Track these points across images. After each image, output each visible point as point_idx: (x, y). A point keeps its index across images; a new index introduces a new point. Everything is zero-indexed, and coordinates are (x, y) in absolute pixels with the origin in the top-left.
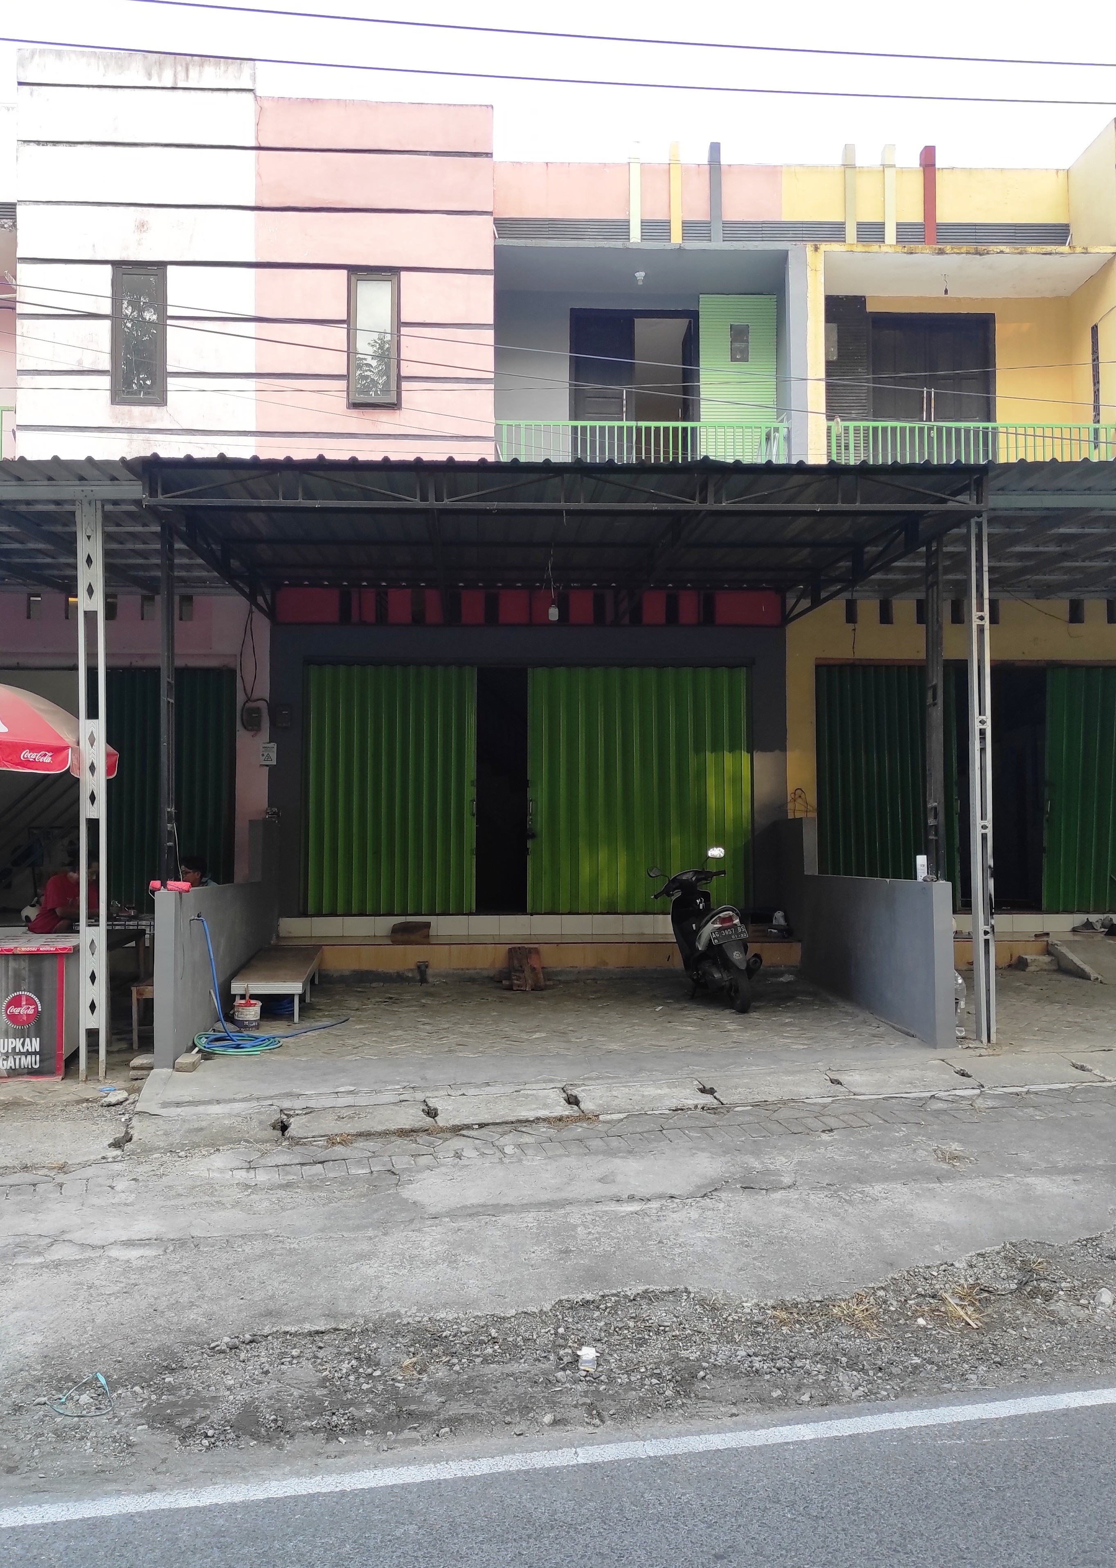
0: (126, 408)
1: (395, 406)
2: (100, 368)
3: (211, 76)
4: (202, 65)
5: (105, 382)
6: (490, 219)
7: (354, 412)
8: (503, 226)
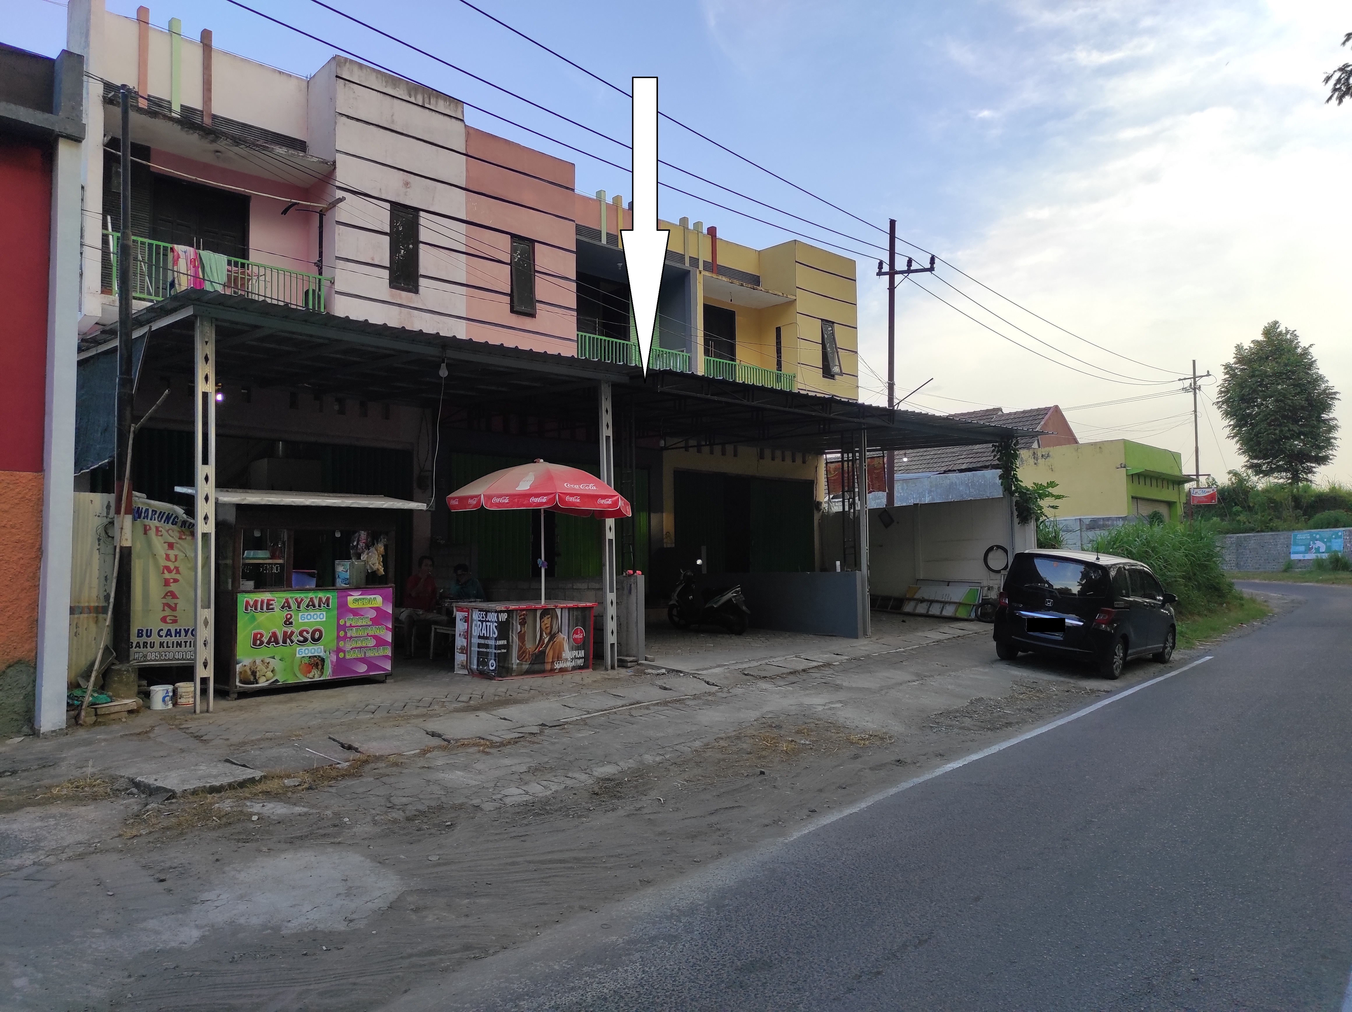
0: (398, 291)
1: (533, 315)
2: (384, 265)
3: (441, 106)
4: (437, 98)
5: (386, 274)
6: (573, 225)
7: (514, 316)
8: (580, 229)
